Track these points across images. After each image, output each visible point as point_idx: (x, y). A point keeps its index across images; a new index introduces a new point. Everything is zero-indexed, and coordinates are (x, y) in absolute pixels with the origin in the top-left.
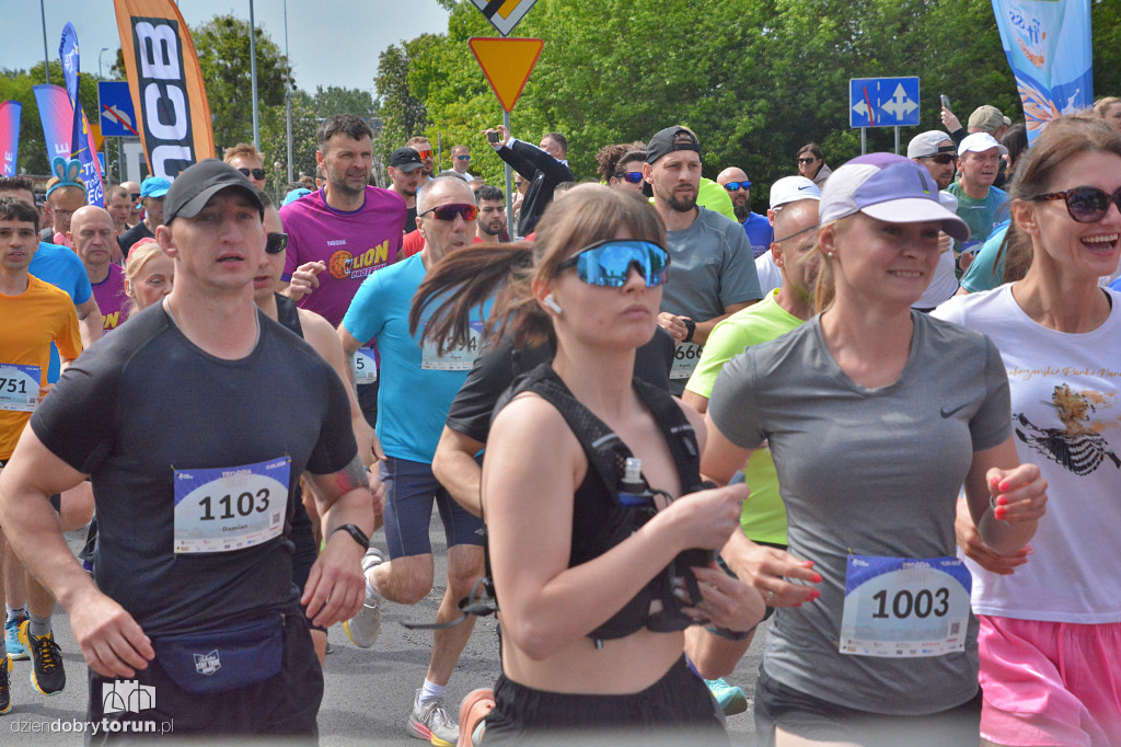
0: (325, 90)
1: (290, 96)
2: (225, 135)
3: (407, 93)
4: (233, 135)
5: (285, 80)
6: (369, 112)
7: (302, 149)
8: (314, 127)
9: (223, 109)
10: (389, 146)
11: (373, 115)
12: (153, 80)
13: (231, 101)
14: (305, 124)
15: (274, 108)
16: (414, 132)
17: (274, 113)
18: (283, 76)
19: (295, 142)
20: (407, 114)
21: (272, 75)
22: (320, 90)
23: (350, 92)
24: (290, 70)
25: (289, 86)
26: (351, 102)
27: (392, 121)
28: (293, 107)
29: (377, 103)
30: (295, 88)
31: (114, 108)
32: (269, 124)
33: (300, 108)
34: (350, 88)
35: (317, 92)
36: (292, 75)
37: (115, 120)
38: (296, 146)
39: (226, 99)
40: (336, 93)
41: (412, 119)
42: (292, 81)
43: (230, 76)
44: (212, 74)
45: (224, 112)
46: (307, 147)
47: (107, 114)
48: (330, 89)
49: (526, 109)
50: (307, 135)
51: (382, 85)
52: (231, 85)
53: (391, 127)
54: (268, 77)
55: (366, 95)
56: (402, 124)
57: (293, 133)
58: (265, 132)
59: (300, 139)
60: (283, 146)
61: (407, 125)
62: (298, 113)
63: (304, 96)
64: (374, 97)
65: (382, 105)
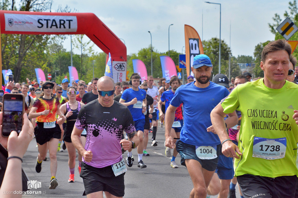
0: (240, 56)
1: (230, 58)
4: (215, 68)
5: (229, 54)
7: (233, 71)
8: (236, 65)
9: (213, 61)
10: (257, 71)
11: (253, 62)
12: (192, 54)
13: (215, 59)
14: (234, 65)
15: (226, 61)
18: (229, 52)
19: (231, 69)
21: (226, 52)
22: (239, 56)
23: (247, 56)
24: (231, 51)
25: (230, 55)
26: (247, 59)
27: (258, 64)
28: (231, 60)
29: (254, 59)
30: (232, 55)
31: (183, 61)
32: (225, 65)
33: (233, 61)
36: (231, 52)
37: (183, 64)
38: (231, 71)
39: (214, 59)
40: (243, 57)
42: (231, 54)
43: (215, 53)
44: (211, 52)
46: (234, 71)
47: (181, 63)
48: (241, 56)
50: (234, 68)
51: (255, 54)
52: (215, 55)
53: (257, 65)
55: (251, 57)
57: (231, 67)
58: (223, 67)
59: (233, 69)
60: (228, 71)
63: (234, 58)
64: (253, 58)
65: (255, 60)
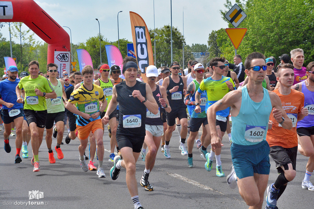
0: (194, 45)
1: (184, 46)
2: (166, 58)
3: (217, 45)
4: (168, 58)
5: (183, 42)
6: (206, 50)
8: (191, 55)
11: (207, 51)
12: (139, 43)
13: (168, 48)
14: (188, 54)
15: (180, 50)
16: (218, 56)
17: (180, 51)
18: (182, 41)
19: (185, 59)
20: (216, 51)
21: (179, 41)
22: (193, 45)
23: (201, 45)
24: (184, 39)
26: (201, 48)
27: (212, 53)
28: (185, 49)
30: (185, 44)
31: (131, 51)
32: (178, 54)
33: (187, 50)
34: (201, 44)
35: (192, 45)
36: (185, 41)
37: (131, 54)
39: (167, 48)
40: (197, 45)
41: (218, 52)
42: (185, 42)
43: (168, 42)
44: (163, 41)
45: (166, 52)
47: (129, 52)
48: (196, 44)
49: (248, 48)
50: (188, 57)
51: (210, 43)
54: (178, 41)
55: (206, 46)
56: (215, 53)
57: (185, 57)
60: (182, 60)
61: (216, 54)
62: (186, 51)
63: (188, 47)
64: (208, 46)
65: (210, 48)
